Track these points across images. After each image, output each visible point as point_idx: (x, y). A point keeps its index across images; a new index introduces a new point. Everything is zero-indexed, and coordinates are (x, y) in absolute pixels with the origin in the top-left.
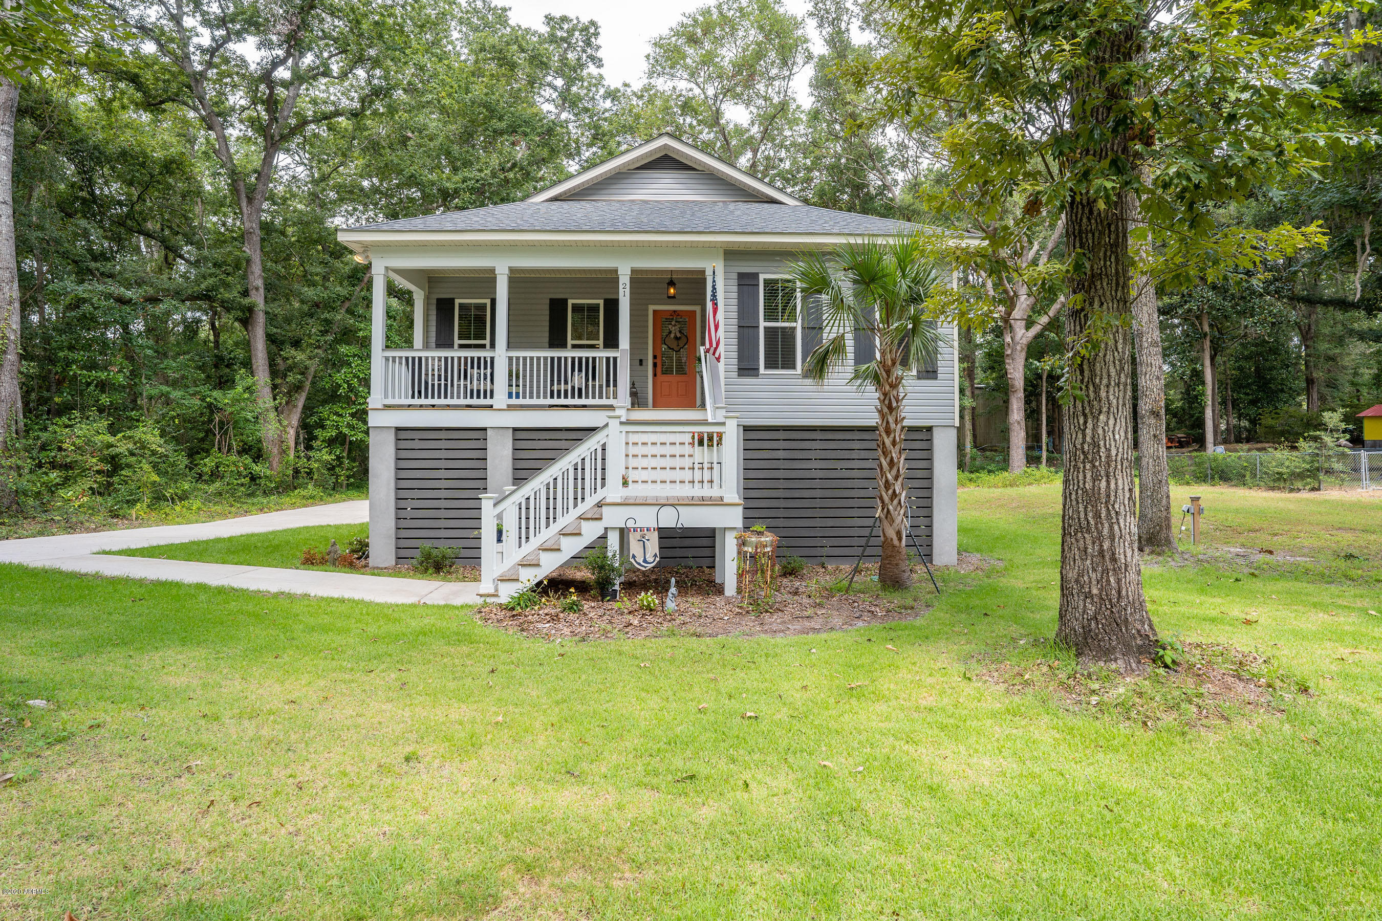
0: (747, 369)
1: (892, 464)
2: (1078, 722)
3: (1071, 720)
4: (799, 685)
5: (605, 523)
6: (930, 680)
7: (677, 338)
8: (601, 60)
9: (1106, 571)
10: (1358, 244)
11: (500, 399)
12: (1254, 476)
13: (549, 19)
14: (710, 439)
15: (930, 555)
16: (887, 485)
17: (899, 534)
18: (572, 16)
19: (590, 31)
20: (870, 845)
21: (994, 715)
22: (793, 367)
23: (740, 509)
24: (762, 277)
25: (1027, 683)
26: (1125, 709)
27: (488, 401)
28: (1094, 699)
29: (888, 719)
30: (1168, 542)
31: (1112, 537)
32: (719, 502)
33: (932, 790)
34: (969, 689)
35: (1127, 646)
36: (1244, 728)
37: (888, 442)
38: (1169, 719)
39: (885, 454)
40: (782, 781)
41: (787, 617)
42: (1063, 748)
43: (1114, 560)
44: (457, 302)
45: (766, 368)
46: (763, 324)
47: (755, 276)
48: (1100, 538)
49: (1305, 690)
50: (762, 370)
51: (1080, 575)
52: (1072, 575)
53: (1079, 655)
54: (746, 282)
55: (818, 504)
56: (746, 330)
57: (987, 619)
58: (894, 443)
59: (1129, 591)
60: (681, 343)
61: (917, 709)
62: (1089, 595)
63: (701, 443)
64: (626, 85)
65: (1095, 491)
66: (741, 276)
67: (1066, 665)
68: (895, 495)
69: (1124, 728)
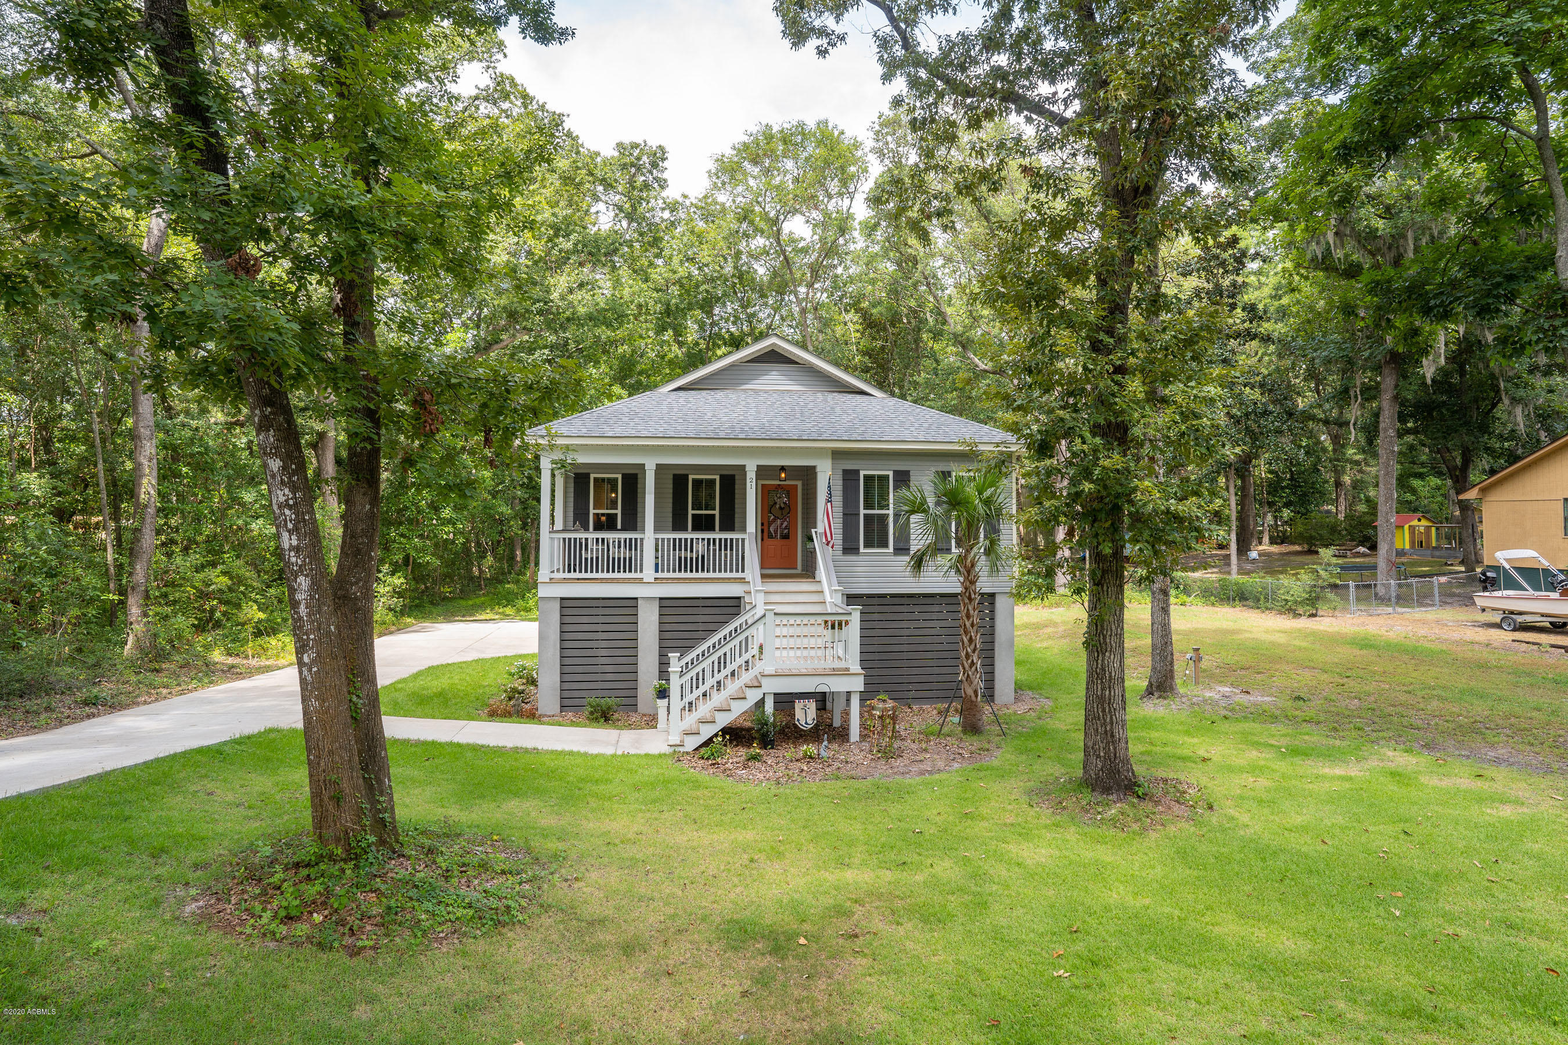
0: (850, 548)
1: (971, 640)
2: (1090, 829)
3: (1086, 829)
4: (935, 812)
5: (764, 690)
6: (1010, 807)
7: (781, 508)
8: (665, 181)
9: (1108, 743)
10: (1352, 393)
11: (648, 573)
12: (1266, 599)
13: (620, 146)
14: (840, 624)
15: (992, 696)
16: (967, 656)
17: (976, 692)
18: (640, 141)
19: (658, 157)
20: (995, 888)
21: (1046, 827)
22: (886, 546)
23: (862, 678)
24: (862, 473)
25: (1064, 808)
26: (1114, 822)
27: (638, 575)
28: (1099, 817)
29: (990, 831)
30: (1172, 688)
31: (1112, 723)
32: (845, 672)
33: (1019, 865)
34: (1032, 812)
35: (1119, 785)
36: (1172, 829)
37: (968, 624)
38: (1136, 827)
39: (966, 632)
40: (947, 863)
41: (907, 762)
42: (1081, 844)
43: (1112, 736)
44: (592, 476)
45: (865, 546)
46: (863, 512)
47: (857, 472)
48: (1104, 724)
49: (1211, 808)
50: (862, 550)
51: (1094, 744)
52: (1090, 744)
53: (1093, 790)
54: (850, 477)
55: (905, 656)
56: (849, 517)
57: (1040, 761)
58: (972, 625)
59: (1121, 754)
60: (785, 512)
61: (1005, 825)
62: (1098, 756)
63: (833, 627)
64: (685, 196)
65: (1103, 696)
66: (846, 472)
67: (1087, 797)
68: (973, 663)
69: (1112, 832)
